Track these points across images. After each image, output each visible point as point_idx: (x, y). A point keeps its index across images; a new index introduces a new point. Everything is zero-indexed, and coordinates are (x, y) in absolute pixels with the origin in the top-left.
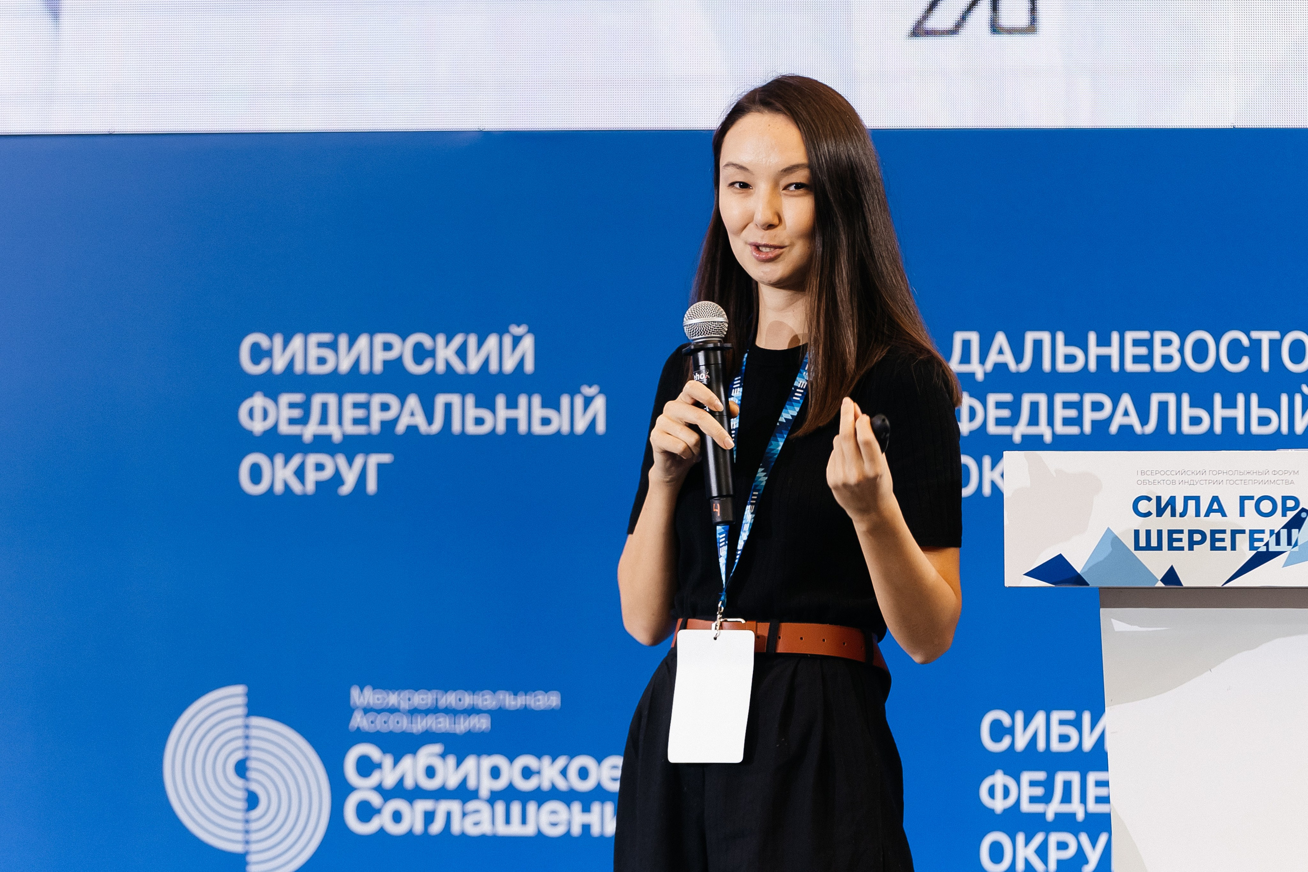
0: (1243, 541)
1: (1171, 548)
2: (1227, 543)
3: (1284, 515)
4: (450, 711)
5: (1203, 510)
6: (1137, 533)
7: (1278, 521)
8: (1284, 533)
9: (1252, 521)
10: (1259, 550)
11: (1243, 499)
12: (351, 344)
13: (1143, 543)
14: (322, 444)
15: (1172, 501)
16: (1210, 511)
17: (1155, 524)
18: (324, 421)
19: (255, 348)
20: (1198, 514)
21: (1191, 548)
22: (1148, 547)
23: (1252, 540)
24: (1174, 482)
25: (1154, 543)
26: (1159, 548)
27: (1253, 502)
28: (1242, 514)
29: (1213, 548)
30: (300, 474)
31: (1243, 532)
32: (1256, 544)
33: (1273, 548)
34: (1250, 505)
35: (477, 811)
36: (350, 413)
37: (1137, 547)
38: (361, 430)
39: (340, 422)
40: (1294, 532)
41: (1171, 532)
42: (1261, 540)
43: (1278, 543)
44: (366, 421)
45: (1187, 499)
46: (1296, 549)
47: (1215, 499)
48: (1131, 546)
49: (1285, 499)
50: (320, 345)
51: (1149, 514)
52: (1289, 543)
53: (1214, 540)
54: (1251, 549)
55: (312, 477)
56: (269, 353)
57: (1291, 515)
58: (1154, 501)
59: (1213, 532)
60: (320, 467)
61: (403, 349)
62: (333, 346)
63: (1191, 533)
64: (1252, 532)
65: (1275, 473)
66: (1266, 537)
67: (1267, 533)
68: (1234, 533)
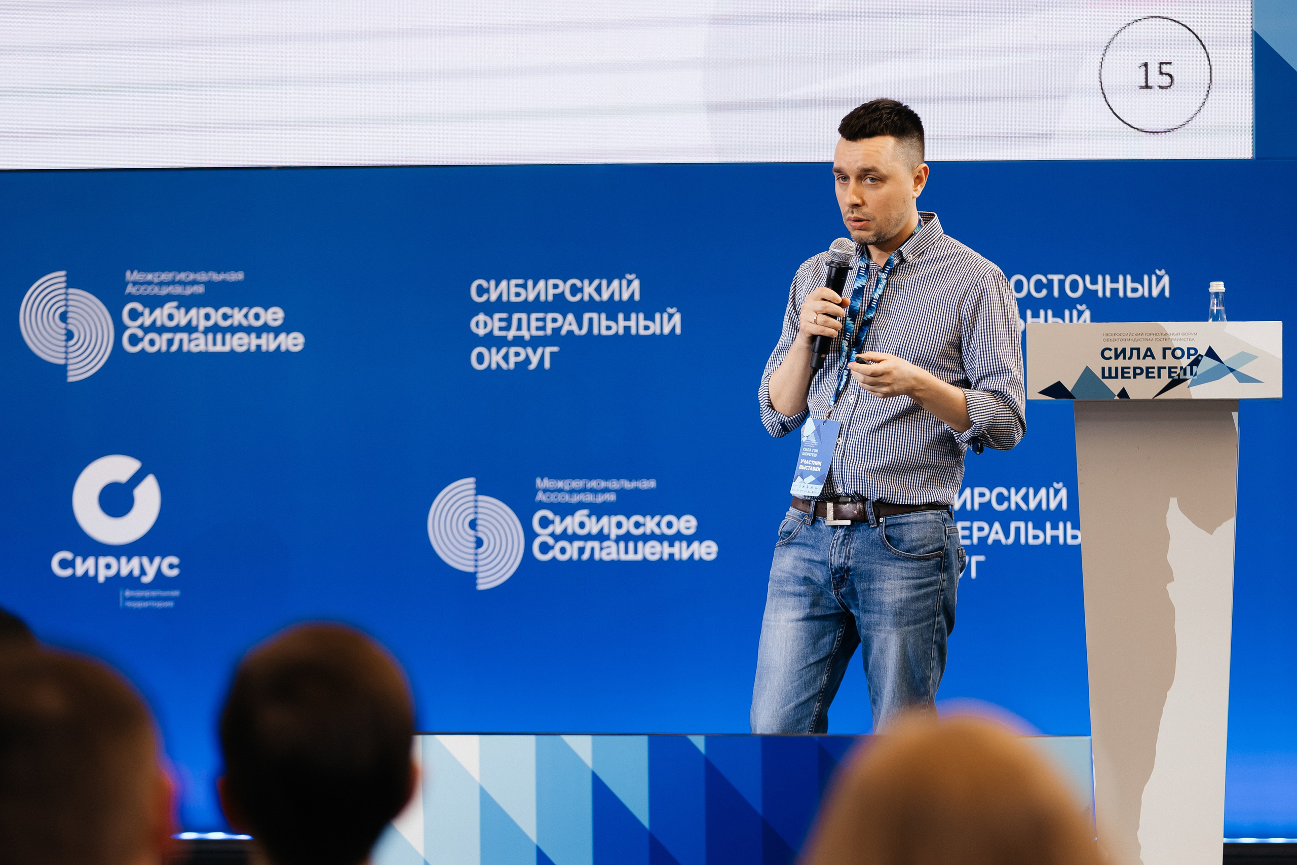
0: (1164, 373)
1: (1123, 377)
2: (1156, 374)
3: (1189, 358)
4: (593, 491)
5: (1142, 355)
6: (1103, 369)
7: (1185, 362)
8: (1188, 369)
9: (1170, 361)
10: (1174, 378)
11: (1164, 349)
12: (535, 285)
13: (1107, 374)
14: (519, 341)
15: (1124, 350)
16: (1145, 356)
17: (1113, 363)
18: (519, 328)
19: (480, 287)
20: (1138, 358)
21: (1135, 377)
22: (1110, 377)
23: (1170, 372)
24: (1124, 340)
25: (1113, 374)
26: (1116, 377)
27: (1171, 351)
28: (1164, 357)
29: (1147, 377)
30: (506, 358)
31: (1165, 368)
32: (1173, 375)
33: (1182, 377)
34: (1169, 353)
35: (609, 547)
36: (534, 324)
37: (1104, 377)
38: (541, 333)
39: (529, 329)
40: (1195, 367)
41: (1123, 368)
42: (1176, 372)
43: (1185, 374)
44: (543, 328)
45: (1132, 349)
46: (1196, 377)
47: (1149, 349)
48: (1100, 376)
49: (1189, 349)
50: (517, 286)
51: (1110, 358)
52: (1192, 374)
53: (1148, 373)
54: (1169, 378)
55: (513, 360)
56: (487, 291)
57: (1192, 358)
58: (1113, 351)
59: (1147, 368)
60: (517, 354)
61: (565, 287)
62: (524, 286)
63: (1135, 369)
64: (1170, 368)
65: (1183, 334)
66: (1178, 371)
67: (1179, 368)
68: (1159, 369)
